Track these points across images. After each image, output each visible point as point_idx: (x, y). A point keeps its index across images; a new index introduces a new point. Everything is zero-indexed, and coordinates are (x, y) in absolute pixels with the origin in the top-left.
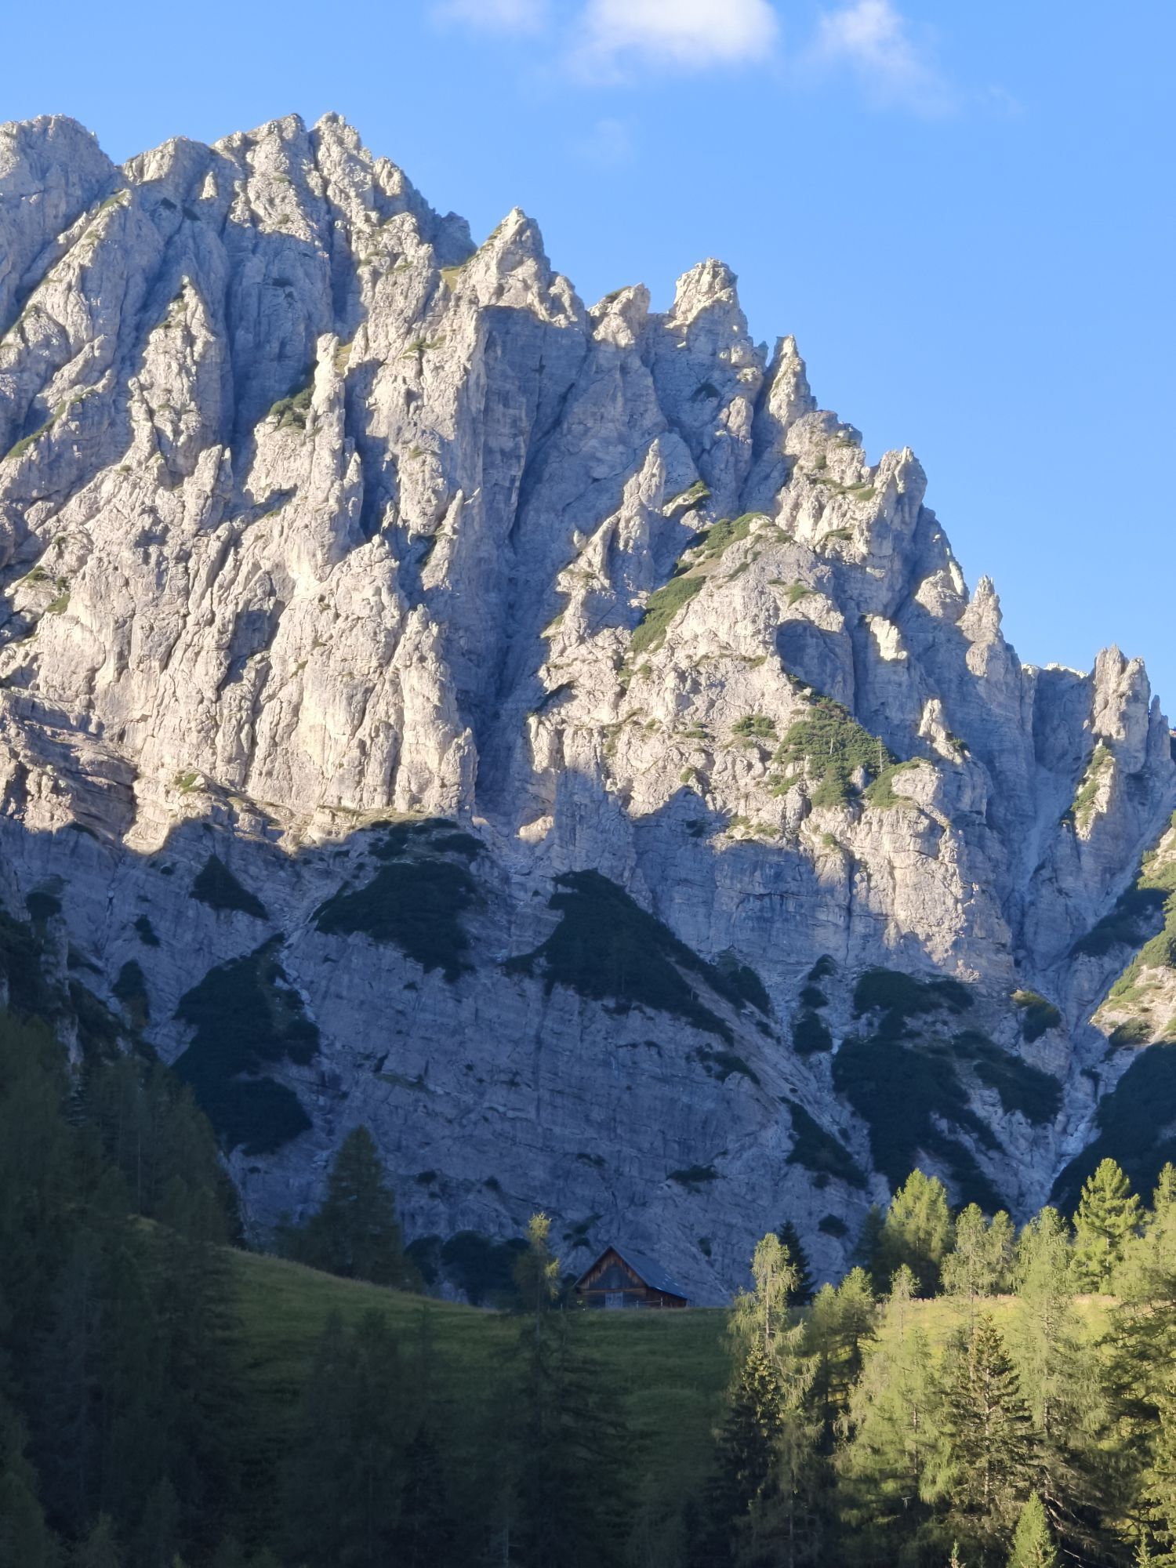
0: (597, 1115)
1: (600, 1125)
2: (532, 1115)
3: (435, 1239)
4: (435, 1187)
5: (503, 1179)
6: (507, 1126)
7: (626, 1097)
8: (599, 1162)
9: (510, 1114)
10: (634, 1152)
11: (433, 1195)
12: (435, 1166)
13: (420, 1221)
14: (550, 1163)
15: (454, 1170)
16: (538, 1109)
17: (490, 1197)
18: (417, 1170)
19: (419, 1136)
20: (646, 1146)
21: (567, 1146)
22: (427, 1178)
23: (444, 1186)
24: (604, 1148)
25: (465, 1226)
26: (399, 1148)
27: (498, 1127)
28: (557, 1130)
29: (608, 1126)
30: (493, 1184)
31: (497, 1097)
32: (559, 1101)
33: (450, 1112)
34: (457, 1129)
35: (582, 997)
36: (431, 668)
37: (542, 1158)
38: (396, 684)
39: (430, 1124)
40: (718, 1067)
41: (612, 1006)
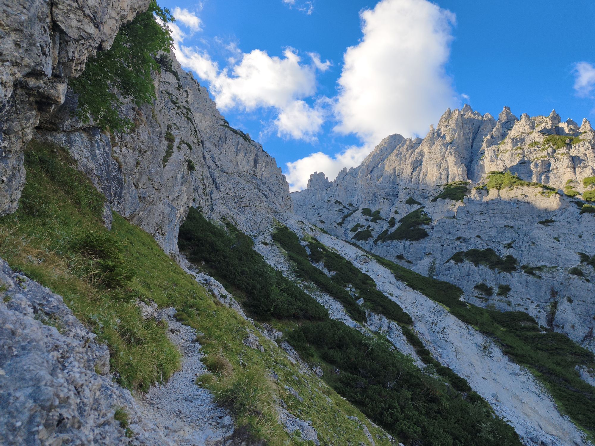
0: (509, 216)
1: (510, 218)
2: (488, 220)
3: (463, 252)
4: (461, 240)
5: (482, 236)
6: (481, 224)
7: (517, 210)
8: (512, 227)
9: (482, 221)
10: (523, 223)
11: (461, 242)
12: (460, 235)
13: (457, 248)
14: (496, 230)
15: (466, 236)
16: (490, 219)
17: (478, 239)
18: (456, 237)
19: (455, 229)
20: (527, 221)
21: (501, 226)
22: (459, 238)
23: (464, 240)
24: (512, 224)
25: (471, 247)
26: (450, 233)
27: (479, 224)
28: (497, 223)
29: (514, 218)
30: (479, 236)
31: (478, 217)
32: (496, 215)
33: (465, 223)
34: (466, 226)
35: (499, 190)
36: (453, 155)
37: (493, 230)
38: (446, 160)
39: (458, 226)
40: (547, 194)
41: (508, 189)
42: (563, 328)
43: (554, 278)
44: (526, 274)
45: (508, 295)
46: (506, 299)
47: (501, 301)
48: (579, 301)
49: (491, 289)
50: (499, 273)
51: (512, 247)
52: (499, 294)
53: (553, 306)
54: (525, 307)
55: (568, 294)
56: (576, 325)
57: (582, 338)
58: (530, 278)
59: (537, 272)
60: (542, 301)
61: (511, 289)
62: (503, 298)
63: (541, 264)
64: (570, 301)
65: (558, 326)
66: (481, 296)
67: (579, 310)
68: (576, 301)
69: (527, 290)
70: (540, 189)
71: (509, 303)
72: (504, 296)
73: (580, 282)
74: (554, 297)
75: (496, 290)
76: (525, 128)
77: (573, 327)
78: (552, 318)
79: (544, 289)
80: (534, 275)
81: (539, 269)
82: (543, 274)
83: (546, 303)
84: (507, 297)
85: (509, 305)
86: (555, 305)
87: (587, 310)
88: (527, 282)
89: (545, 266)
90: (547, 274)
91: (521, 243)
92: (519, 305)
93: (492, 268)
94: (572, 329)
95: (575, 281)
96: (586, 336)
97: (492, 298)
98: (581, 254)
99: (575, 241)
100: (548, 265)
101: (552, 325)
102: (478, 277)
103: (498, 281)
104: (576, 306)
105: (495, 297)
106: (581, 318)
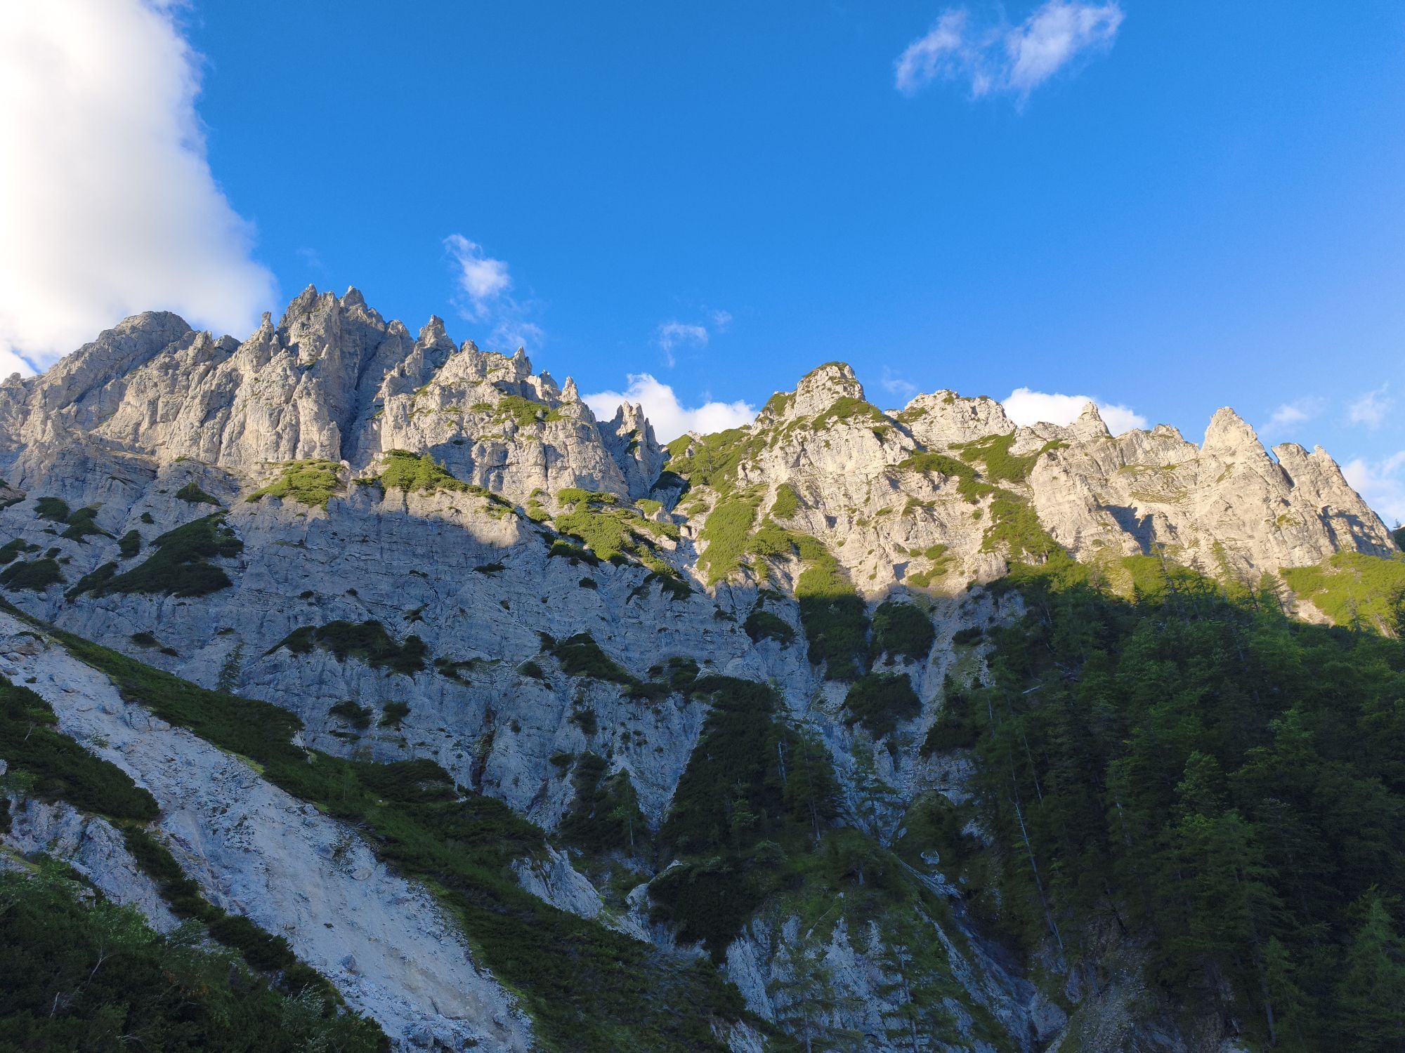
0: (420, 551)
1: (423, 556)
2: (378, 556)
3: (313, 628)
4: (312, 600)
5: (360, 592)
6: (362, 564)
7: (438, 539)
8: (424, 575)
9: (364, 557)
10: (446, 568)
11: (310, 604)
12: (311, 589)
13: (301, 619)
14: (391, 581)
15: (325, 589)
16: (381, 554)
17: (351, 599)
18: (299, 592)
19: (300, 572)
20: (454, 563)
21: (402, 571)
22: (307, 595)
23: (319, 599)
24: (426, 569)
25: (334, 617)
26: (286, 580)
27: (356, 564)
28: (395, 563)
29: (429, 556)
30: (353, 592)
31: (354, 549)
32: (394, 547)
33: (323, 559)
34: (327, 568)
35: (406, 492)
36: (313, 396)
37: (385, 579)
38: (295, 406)
39: (308, 566)
40: (496, 513)
41: (425, 493)
42: (498, 785)
43: (492, 683)
44: (442, 677)
45: (401, 725)
46: (397, 733)
47: (384, 739)
48: (531, 728)
49: (368, 712)
50: (388, 676)
51: (421, 618)
52: (384, 724)
53: (485, 742)
54: (434, 749)
55: (513, 716)
56: (521, 777)
57: (528, 803)
58: (450, 686)
59: (463, 672)
60: (468, 733)
61: (409, 711)
62: (391, 731)
63: (473, 655)
64: (516, 729)
65: (490, 782)
66: (342, 731)
67: (529, 745)
68: (525, 730)
69: (440, 711)
70: (484, 501)
71: (402, 743)
72: (393, 727)
73: (536, 690)
74: (490, 722)
75: (378, 715)
76: (469, 370)
77: (516, 782)
78: (481, 767)
79: (473, 707)
80: (457, 678)
81: (469, 665)
82: (474, 676)
83: (474, 736)
84: (399, 730)
85: (402, 746)
86: (489, 740)
87: (543, 745)
88: (443, 694)
89: (479, 659)
90: (482, 676)
91: (438, 611)
92: (422, 744)
93: (375, 665)
94: (513, 786)
95: (529, 688)
96: (536, 798)
97: (368, 732)
98: (543, 634)
99: (536, 609)
100: (485, 657)
101: (480, 781)
102: (342, 686)
103: (385, 695)
104: (526, 739)
105: (374, 731)
106: (530, 761)
